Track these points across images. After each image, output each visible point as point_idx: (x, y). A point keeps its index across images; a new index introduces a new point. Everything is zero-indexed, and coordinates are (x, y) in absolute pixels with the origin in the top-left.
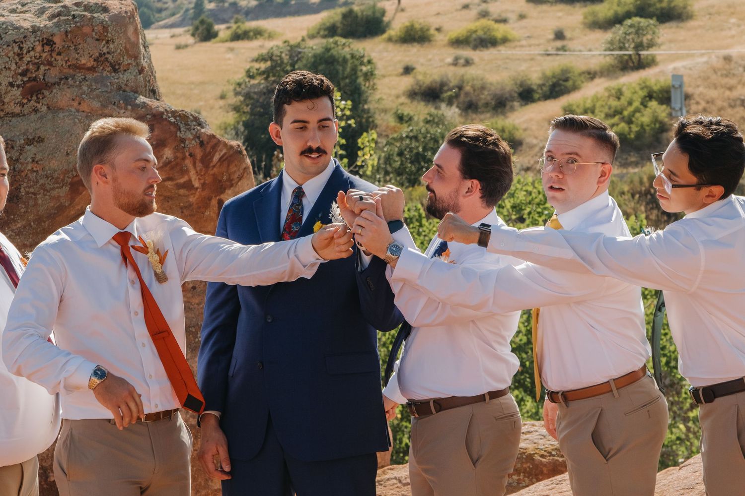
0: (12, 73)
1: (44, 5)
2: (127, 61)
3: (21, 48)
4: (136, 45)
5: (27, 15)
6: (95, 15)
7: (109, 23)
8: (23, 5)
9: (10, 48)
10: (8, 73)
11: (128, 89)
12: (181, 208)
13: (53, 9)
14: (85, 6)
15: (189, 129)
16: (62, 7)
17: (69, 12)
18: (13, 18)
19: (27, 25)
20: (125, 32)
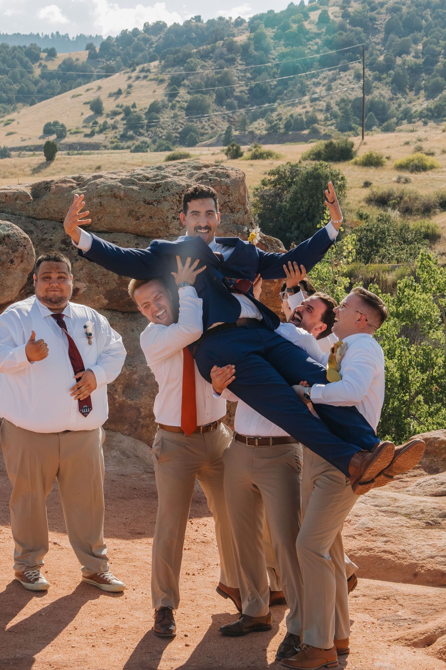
0: (175, 211)
1: (193, 171)
2: (239, 206)
3: (180, 197)
4: (244, 197)
5: (183, 178)
6: (222, 179)
7: (230, 184)
8: (180, 171)
9: (174, 197)
10: (172, 211)
11: (239, 223)
12: (266, 293)
13: (198, 174)
14: (216, 173)
15: (273, 248)
16: (204, 173)
17: (207, 177)
18: (176, 179)
19: (183, 184)
20: (239, 190)
